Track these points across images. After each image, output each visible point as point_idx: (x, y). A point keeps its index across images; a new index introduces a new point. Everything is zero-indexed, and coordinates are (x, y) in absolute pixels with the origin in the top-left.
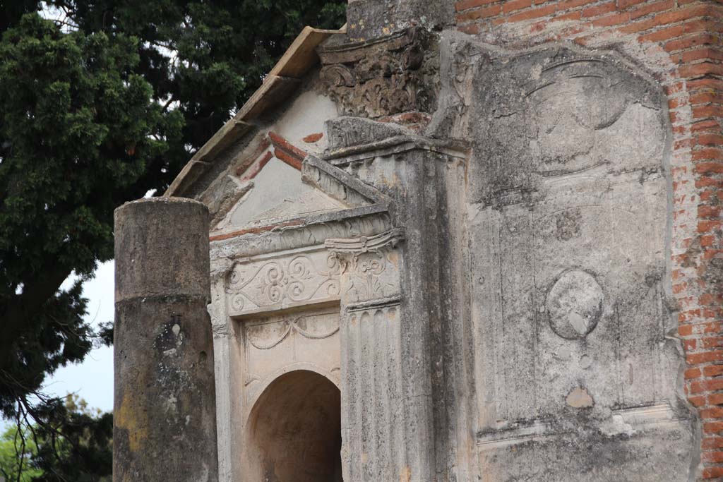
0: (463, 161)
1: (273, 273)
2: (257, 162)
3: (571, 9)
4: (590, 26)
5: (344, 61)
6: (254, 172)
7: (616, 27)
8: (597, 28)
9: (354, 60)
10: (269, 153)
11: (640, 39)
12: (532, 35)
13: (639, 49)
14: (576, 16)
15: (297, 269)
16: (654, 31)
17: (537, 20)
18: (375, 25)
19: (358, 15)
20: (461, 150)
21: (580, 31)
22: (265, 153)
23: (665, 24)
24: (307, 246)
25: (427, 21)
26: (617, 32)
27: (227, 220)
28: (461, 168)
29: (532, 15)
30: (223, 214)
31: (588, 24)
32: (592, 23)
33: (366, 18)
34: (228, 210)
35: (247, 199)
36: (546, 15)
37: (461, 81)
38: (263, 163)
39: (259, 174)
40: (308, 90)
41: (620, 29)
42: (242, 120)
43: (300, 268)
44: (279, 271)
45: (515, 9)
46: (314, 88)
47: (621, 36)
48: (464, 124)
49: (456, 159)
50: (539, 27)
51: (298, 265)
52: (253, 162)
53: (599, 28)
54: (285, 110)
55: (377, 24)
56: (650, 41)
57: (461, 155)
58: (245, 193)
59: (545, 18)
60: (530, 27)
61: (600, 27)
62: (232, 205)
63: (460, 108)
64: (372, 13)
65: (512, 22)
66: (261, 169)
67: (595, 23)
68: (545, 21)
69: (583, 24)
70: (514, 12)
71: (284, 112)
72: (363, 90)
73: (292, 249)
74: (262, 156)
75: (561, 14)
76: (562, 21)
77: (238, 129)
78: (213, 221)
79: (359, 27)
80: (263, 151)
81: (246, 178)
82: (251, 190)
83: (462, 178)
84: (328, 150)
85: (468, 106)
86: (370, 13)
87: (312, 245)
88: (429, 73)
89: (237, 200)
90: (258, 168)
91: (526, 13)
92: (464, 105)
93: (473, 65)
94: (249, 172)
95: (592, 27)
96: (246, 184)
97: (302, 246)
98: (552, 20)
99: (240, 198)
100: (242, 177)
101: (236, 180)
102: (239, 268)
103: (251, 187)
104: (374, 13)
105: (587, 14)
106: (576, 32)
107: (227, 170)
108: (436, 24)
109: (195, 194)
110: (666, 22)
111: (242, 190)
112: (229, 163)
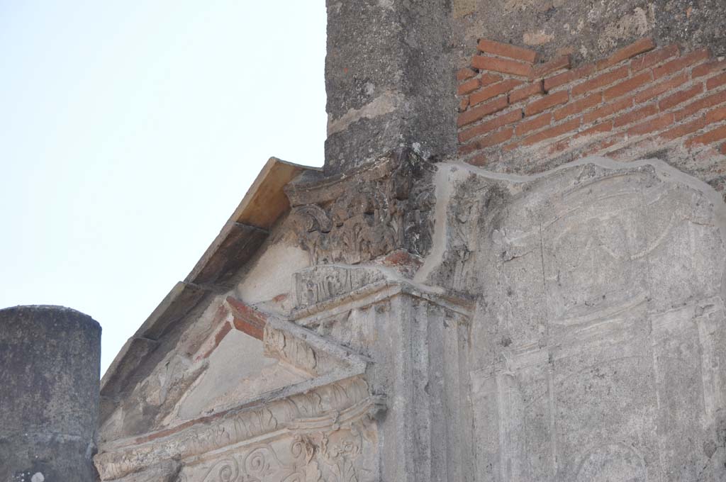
0: (465, 318)
1: (227, 472)
2: (213, 337)
3: (599, 119)
4: (623, 136)
5: (318, 200)
6: (209, 349)
7: (657, 132)
8: (633, 137)
9: (330, 198)
10: (228, 323)
11: (688, 144)
12: (552, 157)
13: (687, 155)
14: (605, 127)
15: (255, 463)
16: (705, 130)
17: (558, 138)
18: (358, 157)
19: (338, 148)
20: (462, 304)
21: (612, 143)
22: (223, 324)
23: (720, 121)
24: (267, 432)
25: (423, 148)
26: (659, 139)
27: (175, 412)
28: (463, 328)
29: (552, 132)
30: (171, 406)
31: (621, 134)
32: (627, 132)
33: (347, 151)
34: (175, 401)
35: (199, 384)
36: (568, 131)
37: (463, 221)
38: (220, 337)
39: (215, 351)
40: (276, 243)
41: (661, 135)
42: (193, 282)
43: (259, 462)
44: (233, 469)
45: (530, 129)
46: (283, 239)
47: (664, 143)
48: (467, 273)
49: (456, 315)
50: (559, 147)
51: (256, 459)
52: (207, 337)
53: (635, 138)
54: (249, 270)
55: (360, 154)
56: (702, 144)
57: (464, 311)
58: (198, 377)
59: (567, 135)
60: (549, 148)
61: (637, 136)
62: (181, 394)
63: (462, 254)
64: (354, 143)
65: (527, 144)
66: (217, 345)
67: (630, 132)
68: (568, 139)
69: (615, 135)
70: (529, 133)
71: (246, 273)
72: (341, 233)
73: (249, 438)
74: (219, 329)
75: (587, 127)
76: (589, 135)
77: (189, 294)
78: (157, 416)
79: (338, 162)
80: (219, 322)
81: (198, 358)
82: (205, 372)
83: (465, 340)
84: (296, 308)
85: (472, 252)
86: (351, 144)
87: (273, 431)
88: (423, 208)
89: (188, 386)
90: (214, 343)
91: (543, 132)
92: (467, 250)
93: (478, 201)
94: (203, 350)
95: (626, 138)
96: (199, 364)
97: (262, 433)
98: (576, 137)
99: (191, 383)
100: (195, 357)
101: (185, 361)
102: (186, 470)
103: (204, 368)
104: (357, 144)
105: (619, 122)
106: (606, 146)
107: (176, 349)
108: (434, 154)
109: (137, 382)
110: (721, 117)
111: (194, 373)
112: (178, 340)
